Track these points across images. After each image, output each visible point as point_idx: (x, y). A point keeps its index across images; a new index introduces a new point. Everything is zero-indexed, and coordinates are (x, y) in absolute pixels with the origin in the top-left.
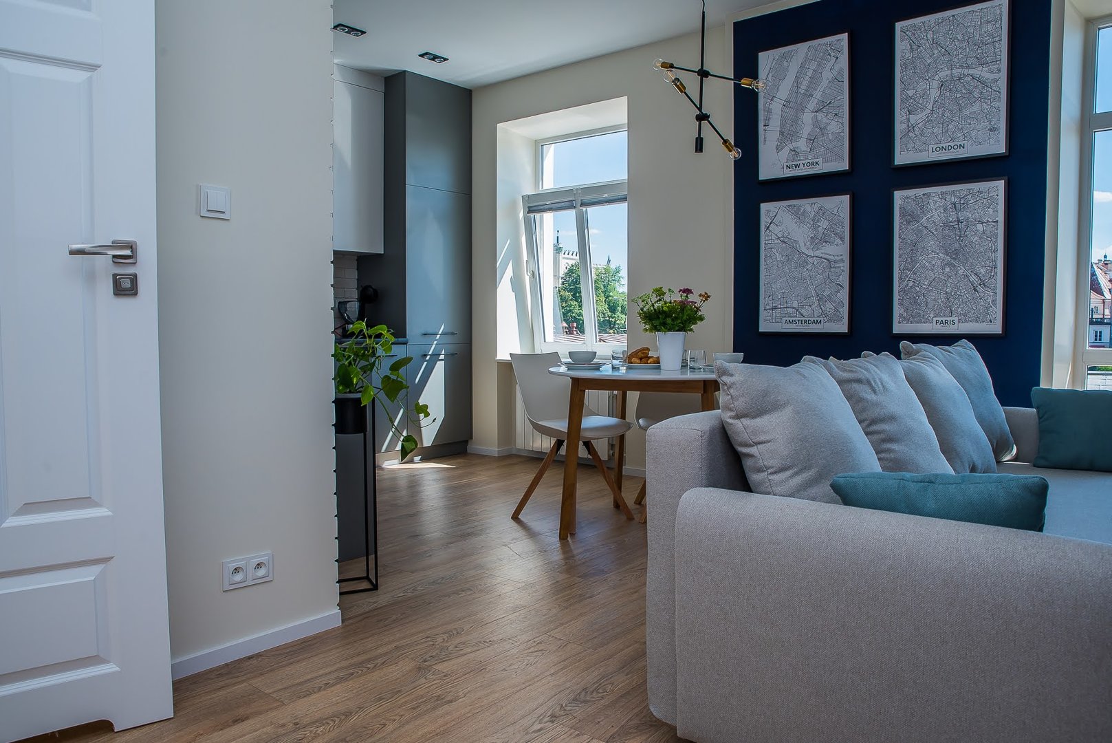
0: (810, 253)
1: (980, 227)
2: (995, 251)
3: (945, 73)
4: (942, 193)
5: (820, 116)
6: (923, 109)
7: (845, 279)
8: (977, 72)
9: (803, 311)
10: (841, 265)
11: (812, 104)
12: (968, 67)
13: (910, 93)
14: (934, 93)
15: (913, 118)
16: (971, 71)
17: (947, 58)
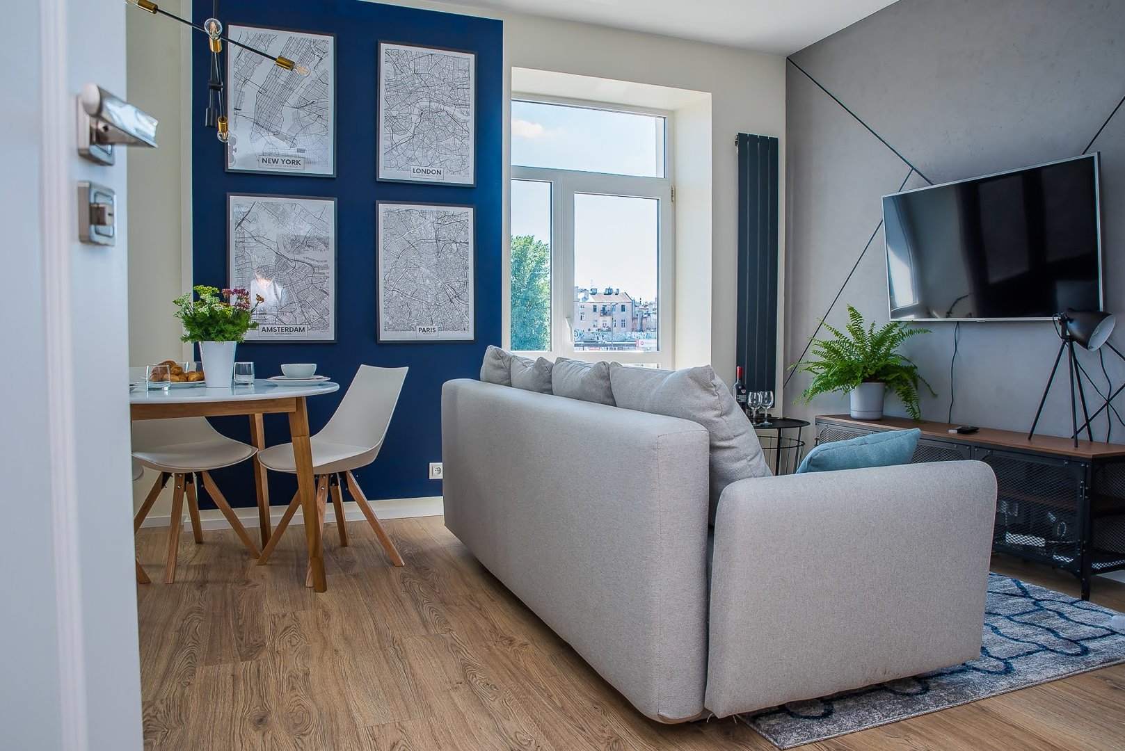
0: (291, 256)
1: (454, 245)
2: (467, 268)
3: (424, 104)
4: (422, 212)
5: (302, 113)
6: (407, 130)
7: (330, 286)
8: (451, 110)
9: (284, 319)
10: (325, 271)
11: (293, 100)
12: (444, 104)
13: (395, 114)
14: (415, 118)
15: (396, 138)
16: (446, 108)
17: (426, 90)
